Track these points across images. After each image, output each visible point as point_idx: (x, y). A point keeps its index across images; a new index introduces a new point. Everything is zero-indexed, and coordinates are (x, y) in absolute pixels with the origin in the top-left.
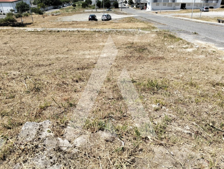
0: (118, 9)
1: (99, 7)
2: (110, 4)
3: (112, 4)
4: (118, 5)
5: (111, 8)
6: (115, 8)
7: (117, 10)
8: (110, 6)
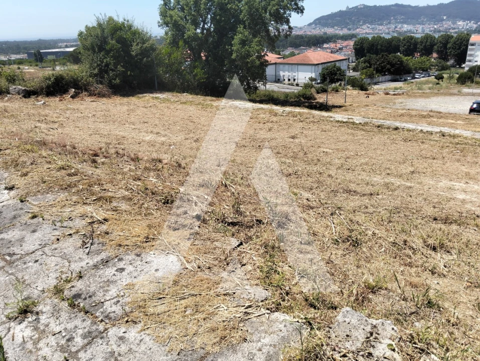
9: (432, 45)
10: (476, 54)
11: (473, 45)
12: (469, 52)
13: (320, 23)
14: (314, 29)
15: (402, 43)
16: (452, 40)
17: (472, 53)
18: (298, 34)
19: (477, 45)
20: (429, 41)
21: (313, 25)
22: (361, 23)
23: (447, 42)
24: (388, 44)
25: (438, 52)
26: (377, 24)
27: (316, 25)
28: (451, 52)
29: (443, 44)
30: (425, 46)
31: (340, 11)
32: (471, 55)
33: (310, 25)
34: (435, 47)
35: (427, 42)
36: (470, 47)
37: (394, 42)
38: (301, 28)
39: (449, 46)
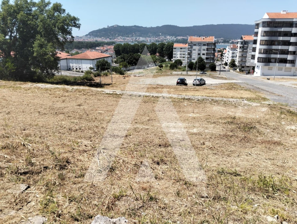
0: (215, 72)
2: (205, 66)
3: (207, 66)
4: (215, 67)
5: (206, 71)
6: (212, 71)
7: (213, 73)
8: (205, 68)
9: (156, 49)
10: (177, 53)
11: (175, 49)
12: (174, 53)
13: (92, 35)
14: (89, 38)
15: (140, 48)
16: (165, 46)
18: (79, 41)
19: (177, 49)
20: (154, 46)
21: (89, 36)
22: (117, 36)
23: (163, 47)
24: (133, 48)
25: (159, 53)
27: (90, 36)
28: (165, 52)
29: (161, 48)
30: (152, 49)
31: (104, 28)
32: (175, 54)
33: (86, 35)
34: (157, 50)
35: (153, 47)
36: (174, 50)
38: (81, 37)
39: (164, 49)
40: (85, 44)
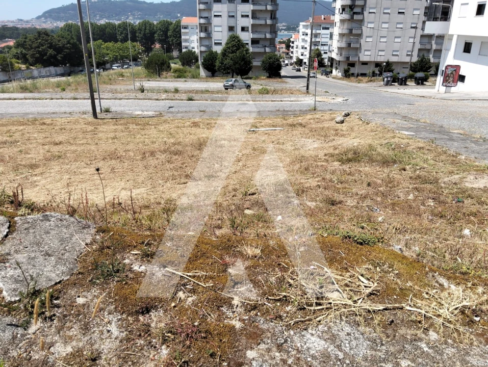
0: (280, 80)
1: (210, 73)
2: (250, 62)
3: (256, 63)
4: (279, 67)
6: (269, 77)
8: (250, 69)
9: (152, 33)
10: (191, 39)
11: (185, 28)
12: (183, 37)
13: (50, 16)
14: (44, 22)
15: (118, 31)
16: (171, 27)
17: (187, 37)
18: (23, 27)
19: (189, 28)
20: (148, 28)
21: (43, 19)
23: (167, 30)
24: (100, 31)
25: (160, 41)
26: (115, 19)
27: (46, 18)
28: (172, 40)
29: (162, 31)
30: (144, 34)
31: (72, 4)
32: (186, 41)
33: (39, 18)
34: (156, 35)
35: (145, 29)
36: (183, 30)
37: (107, 30)
38: (27, 22)
39: (169, 33)
40: (21, 31)
